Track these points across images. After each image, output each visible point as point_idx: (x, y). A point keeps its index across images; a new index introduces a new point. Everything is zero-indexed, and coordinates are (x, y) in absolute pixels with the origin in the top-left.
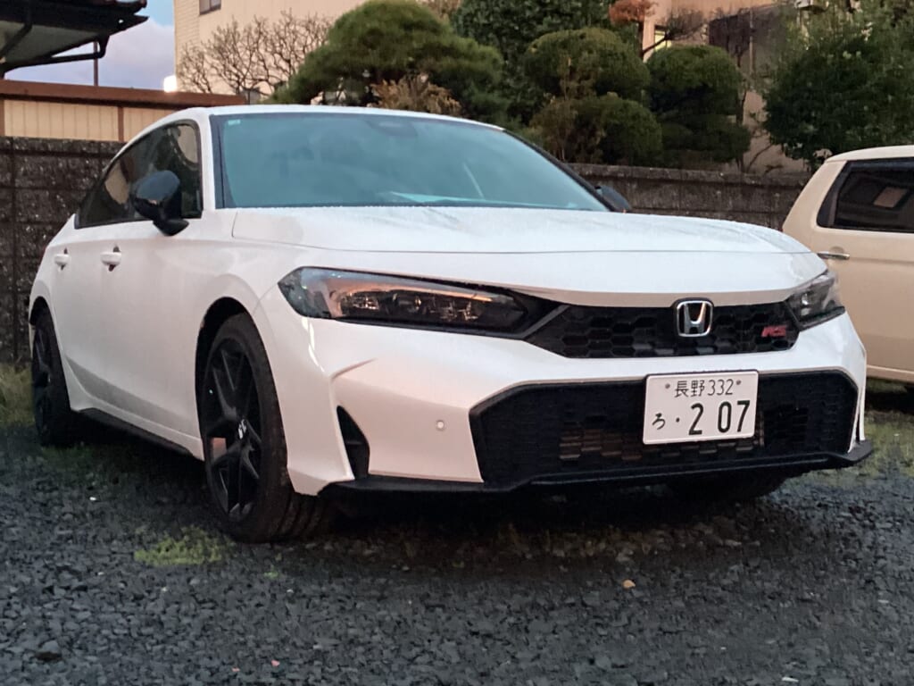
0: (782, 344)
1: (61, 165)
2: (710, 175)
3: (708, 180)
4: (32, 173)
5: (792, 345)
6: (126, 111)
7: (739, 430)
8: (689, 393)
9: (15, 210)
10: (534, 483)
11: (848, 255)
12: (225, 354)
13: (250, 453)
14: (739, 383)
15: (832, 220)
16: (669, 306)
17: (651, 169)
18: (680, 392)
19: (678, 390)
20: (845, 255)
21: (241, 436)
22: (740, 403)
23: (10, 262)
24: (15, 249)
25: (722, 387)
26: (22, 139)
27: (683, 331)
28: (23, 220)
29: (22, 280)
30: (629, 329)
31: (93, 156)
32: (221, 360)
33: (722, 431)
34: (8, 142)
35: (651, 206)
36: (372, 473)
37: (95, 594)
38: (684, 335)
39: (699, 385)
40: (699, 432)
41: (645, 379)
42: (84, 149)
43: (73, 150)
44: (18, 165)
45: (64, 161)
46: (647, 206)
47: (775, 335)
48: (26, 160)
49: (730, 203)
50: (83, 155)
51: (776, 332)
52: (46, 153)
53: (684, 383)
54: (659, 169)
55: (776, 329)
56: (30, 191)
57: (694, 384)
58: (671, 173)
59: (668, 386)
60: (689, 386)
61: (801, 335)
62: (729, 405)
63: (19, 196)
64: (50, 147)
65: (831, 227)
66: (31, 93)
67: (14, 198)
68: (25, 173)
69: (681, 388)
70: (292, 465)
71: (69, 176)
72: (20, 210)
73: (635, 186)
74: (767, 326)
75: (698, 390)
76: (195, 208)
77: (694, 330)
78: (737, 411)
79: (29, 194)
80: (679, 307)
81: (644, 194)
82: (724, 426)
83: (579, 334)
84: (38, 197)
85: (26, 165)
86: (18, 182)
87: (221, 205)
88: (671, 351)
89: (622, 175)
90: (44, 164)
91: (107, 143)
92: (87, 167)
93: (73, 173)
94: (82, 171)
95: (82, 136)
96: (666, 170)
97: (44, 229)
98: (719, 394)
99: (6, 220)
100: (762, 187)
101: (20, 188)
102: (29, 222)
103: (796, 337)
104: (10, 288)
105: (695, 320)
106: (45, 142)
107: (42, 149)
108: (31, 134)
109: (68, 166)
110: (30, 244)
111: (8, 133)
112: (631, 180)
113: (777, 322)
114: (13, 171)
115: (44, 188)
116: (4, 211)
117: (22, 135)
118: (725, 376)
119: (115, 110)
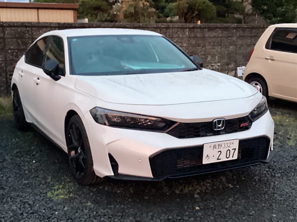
0: (247, 128)
1: (19, 30)
2: (232, 25)
3: (231, 27)
4: (10, 33)
5: (250, 128)
6: (40, 10)
7: (233, 157)
8: (217, 148)
9: (5, 45)
10: (169, 177)
11: (275, 59)
12: (73, 126)
13: (82, 158)
14: (233, 143)
15: (270, 47)
16: (211, 121)
17: (212, 24)
18: (214, 148)
19: (213, 147)
20: (273, 59)
21: (79, 152)
22: (233, 149)
23: (4, 62)
24: (6, 59)
25: (227, 145)
26: (6, 22)
27: (215, 129)
28: (8, 48)
29: (8, 68)
30: (199, 128)
31: (29, 27)
32: (72, 127)
33: (227, 158)
34: (2, 23)
35: (212, 36)
36: (120, 173)
37: (36, 216)
38: (216, 129)
39: (220, 145)
40: (220, 159)
41: (203, 145)
42: (27, 25)
43: (23, 25)
44: (5, 30)
45: (20, 29)
46: (211, 36)
47: (245, 126)
48: (8, 29)
49: (238, 34)
50: (26, 27)
51: (245, 125)
52: (14, 26)
53: (216, 145)
54: (215, 24)
55: (245, 124)
56: (10, 39)
57: (219, 145)
58: (219, 25)
59: (210, 147)
60: (217, 146)
61: (253, 123)
62: (229, 150)
63: (6, 41)
64: (15, 24)
65: (270, 49)
66: (8, 6)
67: (4, 42)
68: (8, 33)
69: (215, 147)
70: (95, 167)
71: (22, 34)
72: (7, 45)
73: (207, 30)
74: (242, 123)
75: (220, 147)
76: (63, 72)
77: (219, 128)
78: (232, 152)
79: (9, 40)
80: (214, 121)
81: (210, 32)
82: (228, 157)
83: (183, 131)
84: (12, 41)
85: (8, 31)
86: (6, 36)
87: (71, 74)
88: (212, 134)
89: (203, 27)
90: (14, 30)
91: (34, 22)
92: (28, 31)
93: (23, 32)
94: (26, 32)
95: (25, 20)
96: (217, 24)
97: (15, 51)
98: (226, 147)
99: (2, 49)
100: (249, 28)
101: (6, 38)
102: (10, 49)
103: (251, 125)
104: (5, 71)
105: (219, 124)
106: (13, 23)
107: (13, 25)
108: (9, 20)
109: (21, 30)
110: (10, 56)
111: (2, 21)
112: (205, 28)
113: (246, 122)
114: (4, 32)
115: (14, 38)
116: (1, 46)
117: (6, 21)
118: (228, 142)
119: (36, 10)
